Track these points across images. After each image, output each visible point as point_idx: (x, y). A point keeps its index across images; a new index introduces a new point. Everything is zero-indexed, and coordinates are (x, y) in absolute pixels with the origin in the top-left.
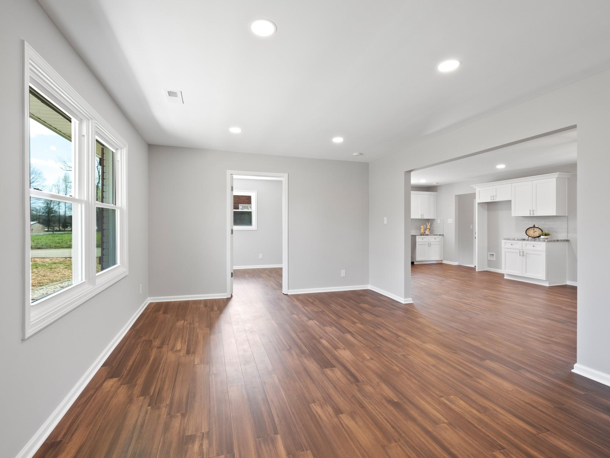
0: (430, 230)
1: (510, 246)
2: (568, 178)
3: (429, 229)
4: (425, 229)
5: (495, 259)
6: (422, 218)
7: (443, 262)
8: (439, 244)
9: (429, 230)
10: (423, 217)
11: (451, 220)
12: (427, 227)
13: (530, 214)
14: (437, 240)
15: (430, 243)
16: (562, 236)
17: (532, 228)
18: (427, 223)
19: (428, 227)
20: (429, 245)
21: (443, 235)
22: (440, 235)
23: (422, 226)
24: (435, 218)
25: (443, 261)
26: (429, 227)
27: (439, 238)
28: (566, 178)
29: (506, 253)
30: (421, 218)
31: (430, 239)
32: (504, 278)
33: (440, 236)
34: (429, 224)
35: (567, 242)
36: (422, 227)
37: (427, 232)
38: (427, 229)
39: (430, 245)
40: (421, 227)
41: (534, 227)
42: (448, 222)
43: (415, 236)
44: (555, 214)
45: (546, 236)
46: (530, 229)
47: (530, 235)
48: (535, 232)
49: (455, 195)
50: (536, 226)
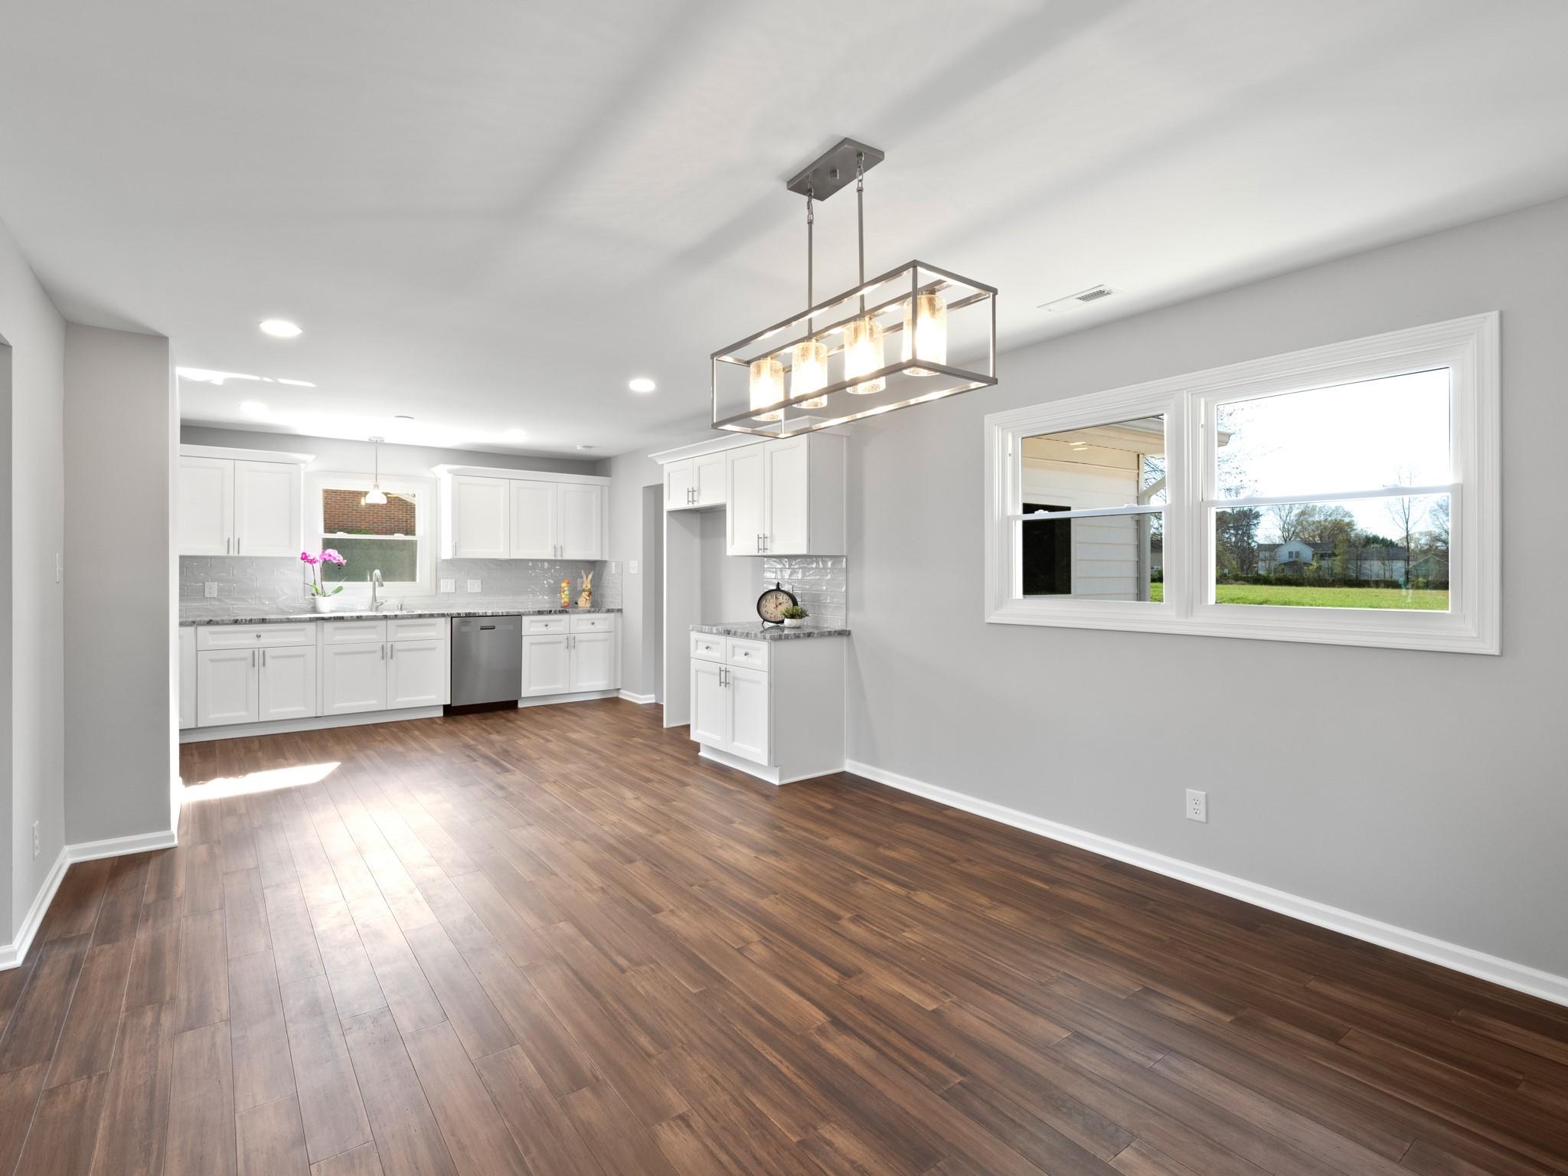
0: (591, 594)
2: (848, 437)
3: (587, 593)
4: (575, 593)
6: (559, 558)
7: (621, 696)
8: (605, 640)
9: (589, 596)
10: (562, 556)
11: (636, 562)
12: (584, 586)
13: (758, 549)
14: (599, 627)
15: (575, 638)
16: (835, 622)
18: (580, 572)
19: (587, 584)
20: (571, 643)
21: (620, 611)
22: (612, 611)
23: (563, 582)
24: (604, 559)
25: (621, 691)
26: (589, 586)
27: (606, 619)
28: (843, 436)
30: (553, 558)
31: (579, 623)
32: (700, 754)
33: (613, 615)
34: (590, 577)
35: (845, 639)
36: (564, 585)
37: (584, 602)
38: (584, 590)
40: (560, 587)
41: (778, 589)
42: (630, 571)
43: (520, 615)
44: (804, 551)
45: (794, 620)
46: (769, 597)
47: (768, 616)
48: (779, 607)
49: (644, 488)
50: (781, 587)
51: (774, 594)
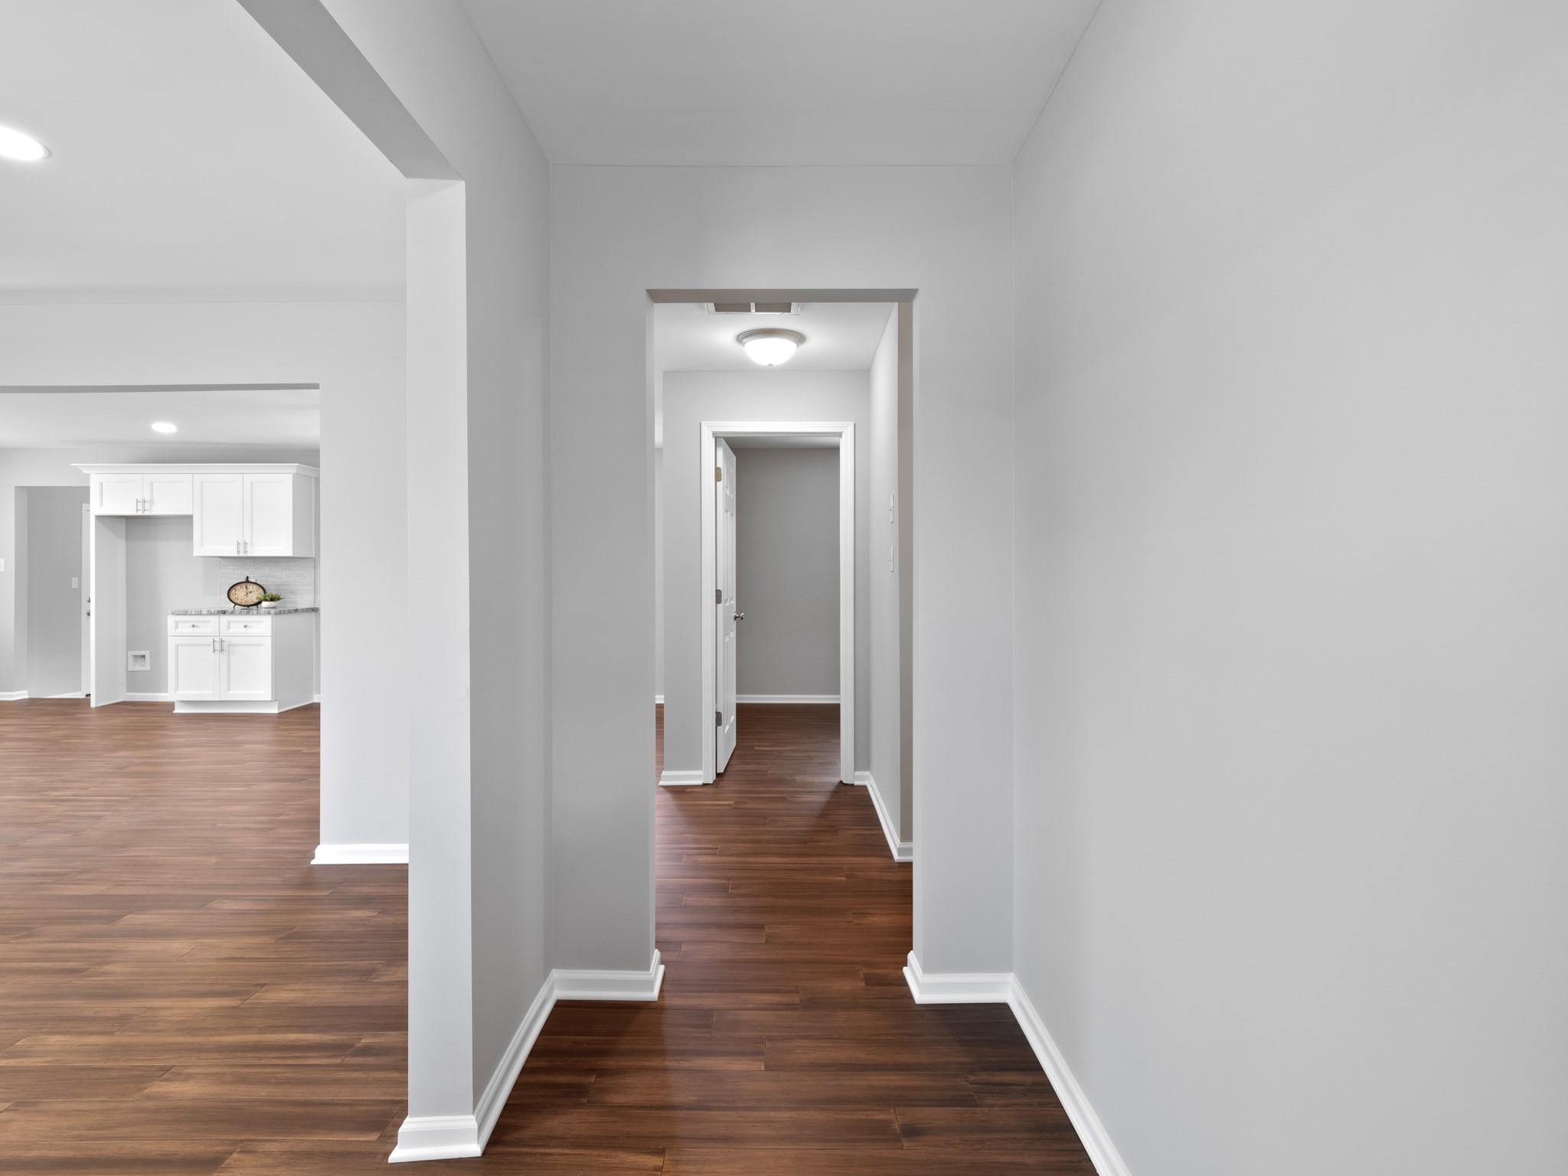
1: (189, 630)
2: (308, 477)
5: (147, 667)
11: (2, 561)
13: (239, 552)
16: (304, 602)
17: (242, 585)
28: (305, 477)
29: (180, 648)
32: (174, 712)
35: (314, 614)
41: (247, 581)
44: (290, 554)
45: (272, 602)
46: (238, 587)
47: (238, 602)
48: (250, 595)
49: (16, 487)
50: (250, 580)
51: (244, 586)
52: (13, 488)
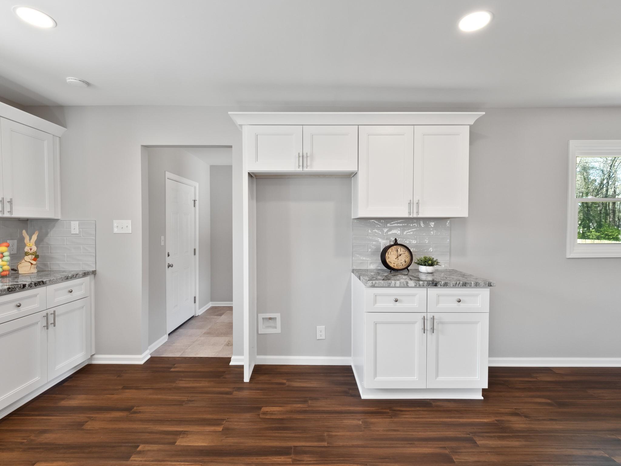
0: (36, 257)
1: (391, 305)
5: (278, 330)
8: (83, 308)
12: (27, 249)
13: (410, 213)
14: (77, 294)
15: (54, 313)
17: (392, 248)
18: (24, 232)
21: (94, 273)
22: (85, 274)
24: (56, 217)
33: (87, 278)
39: (51, 320)
41: (397, 244)
42: (116, 230)
46: (390, 250)
47: (392, 266)
48: (399, 258)
49: (143, 146)
50: (399, 242)
52: (140, 147)
